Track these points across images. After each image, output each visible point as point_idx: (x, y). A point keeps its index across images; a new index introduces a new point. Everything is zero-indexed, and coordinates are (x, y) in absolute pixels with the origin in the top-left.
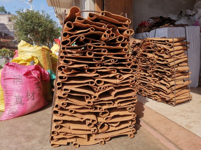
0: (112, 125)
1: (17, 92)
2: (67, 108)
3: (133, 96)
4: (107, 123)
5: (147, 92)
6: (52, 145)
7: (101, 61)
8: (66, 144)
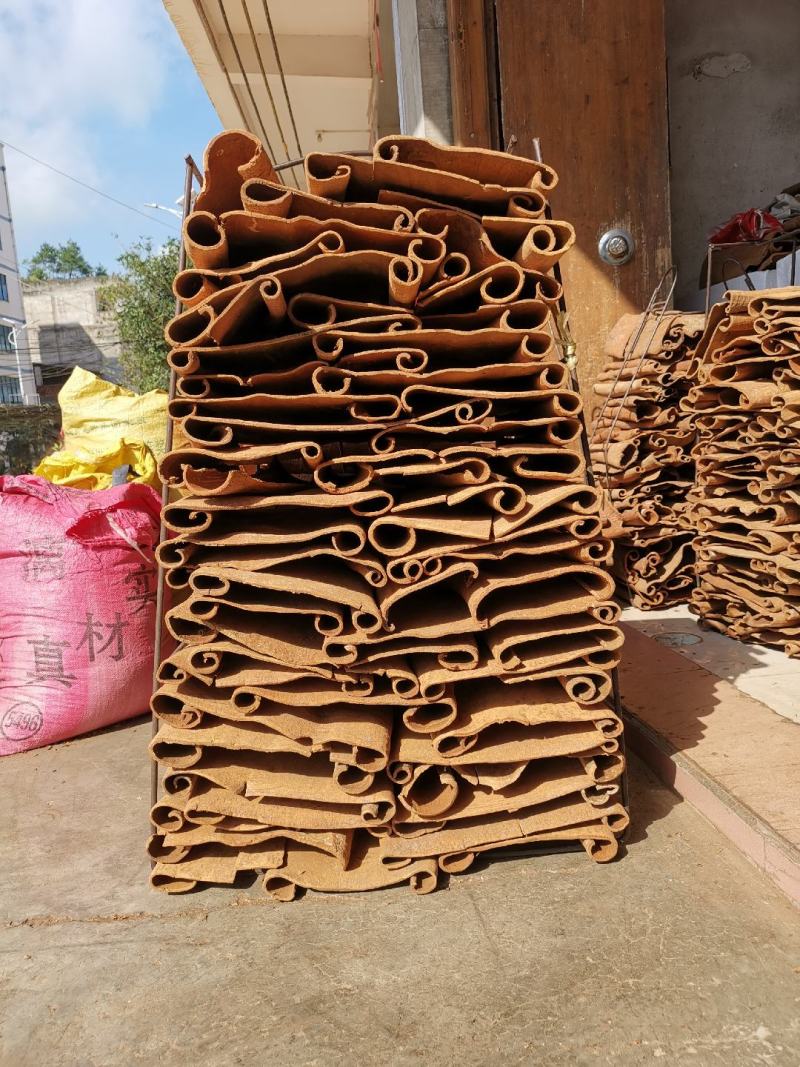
0: (485, 780)
1: (41, 620)
2: (221, 683)
3: (596, 613)
4: (451, 770)
5: (754, 613)
6: (160, 880)
7: (395, 415)
8: (231, 880)
